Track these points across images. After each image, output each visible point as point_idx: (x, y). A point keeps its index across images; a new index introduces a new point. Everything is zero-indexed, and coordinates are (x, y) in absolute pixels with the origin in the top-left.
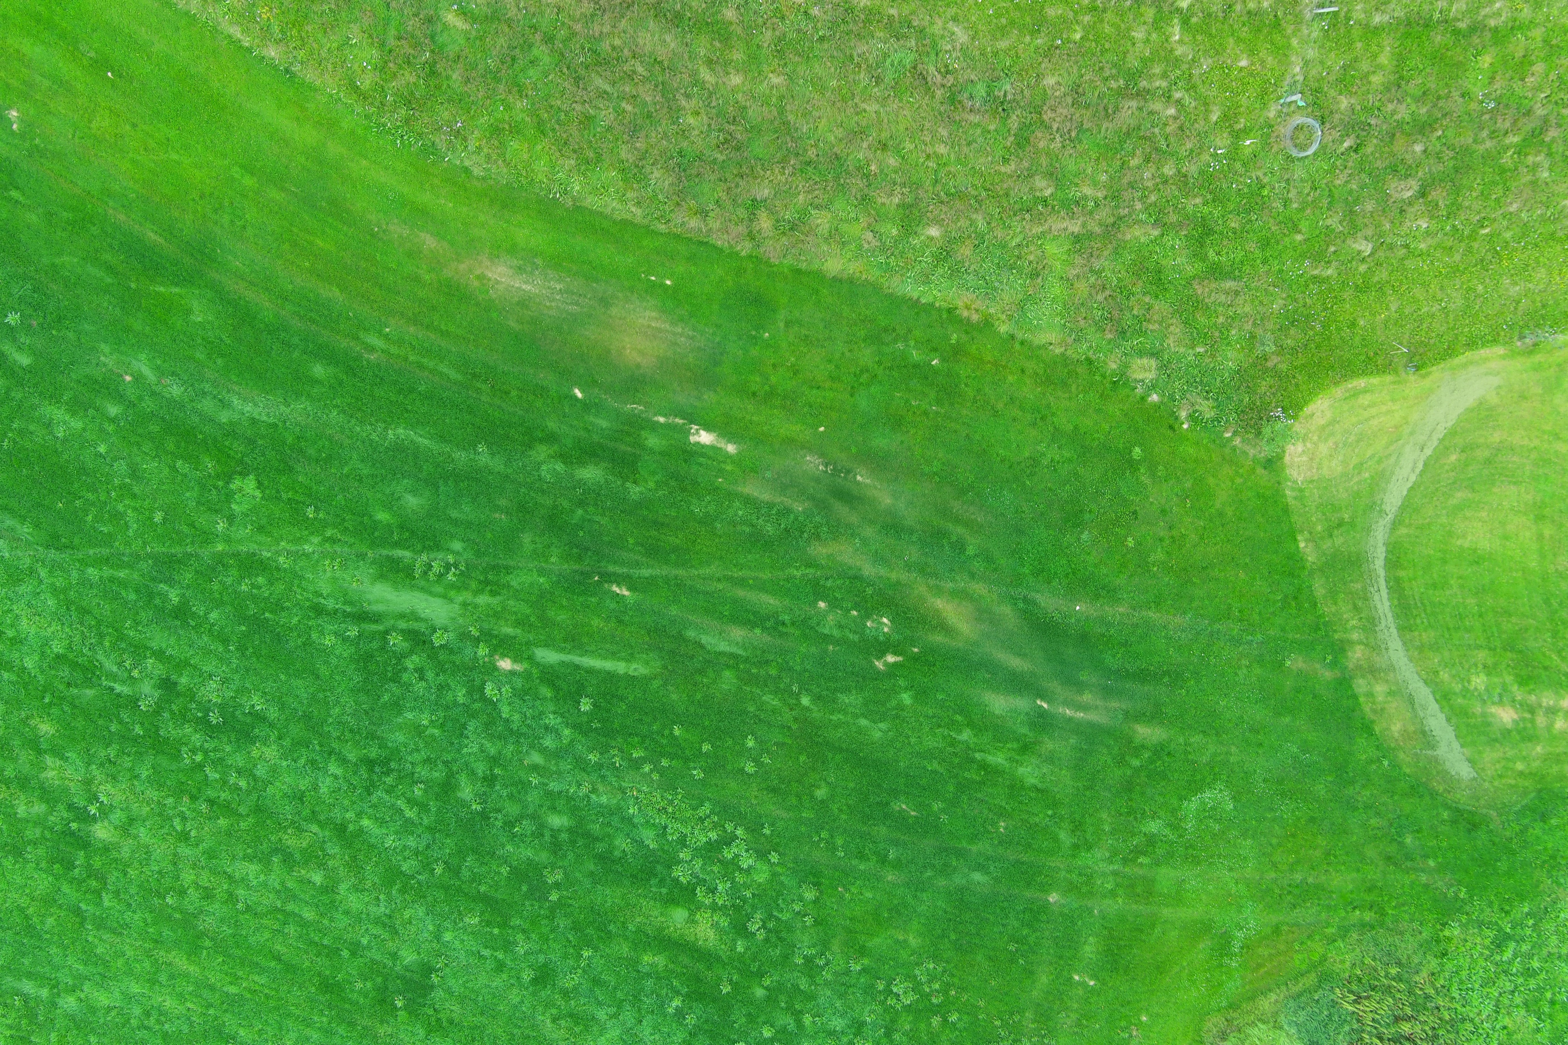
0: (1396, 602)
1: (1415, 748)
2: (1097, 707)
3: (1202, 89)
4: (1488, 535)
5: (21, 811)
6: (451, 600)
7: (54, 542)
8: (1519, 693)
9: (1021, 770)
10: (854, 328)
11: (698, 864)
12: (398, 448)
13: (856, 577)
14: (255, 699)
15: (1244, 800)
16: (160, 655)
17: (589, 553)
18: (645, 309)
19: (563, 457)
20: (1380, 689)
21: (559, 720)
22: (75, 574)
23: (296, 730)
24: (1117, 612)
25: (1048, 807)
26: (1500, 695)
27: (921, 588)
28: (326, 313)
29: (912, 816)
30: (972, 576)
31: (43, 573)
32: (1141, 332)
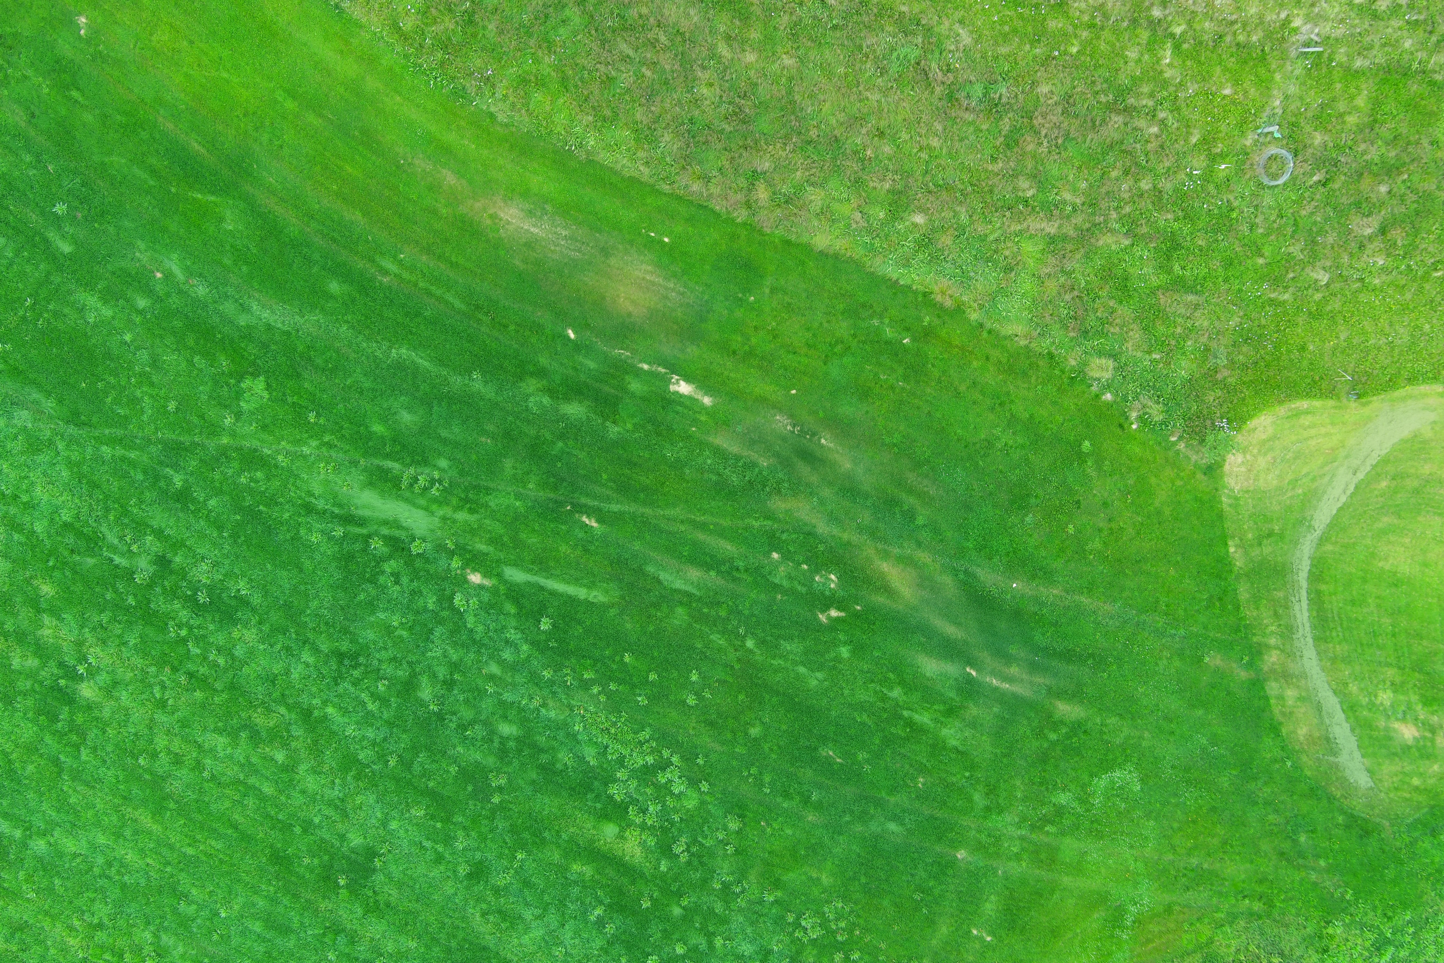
0: (1314, 614)
1: (1318, 752)
2: (1022, 680)
3: (1185, 111)
4: (1409, 561)
5: (16, 663)
6: (432, 513)
7: (74, 418)
8: (1422, 713)
9: (945, 732)
10: (834, 301)
11: (633, 784)
12: (400, 366)
13: (809, 534)
14: (242, 584)
15: (1151, 783)
16: (159, 534)
17: (565, 484)
18: (642, 262)
19: (551, 392)
20: (1290, 694)
21: (519, 636)
22: (89, 450)
23: (275, 617)
24: (1052, 593)
25: (966, 769)
26: (1404, 712)
27: (869, 550)
28: (347, 234)
29: (837, 763)
30: (919, 544)
31: (61, 446)
32: (1101, 334)
